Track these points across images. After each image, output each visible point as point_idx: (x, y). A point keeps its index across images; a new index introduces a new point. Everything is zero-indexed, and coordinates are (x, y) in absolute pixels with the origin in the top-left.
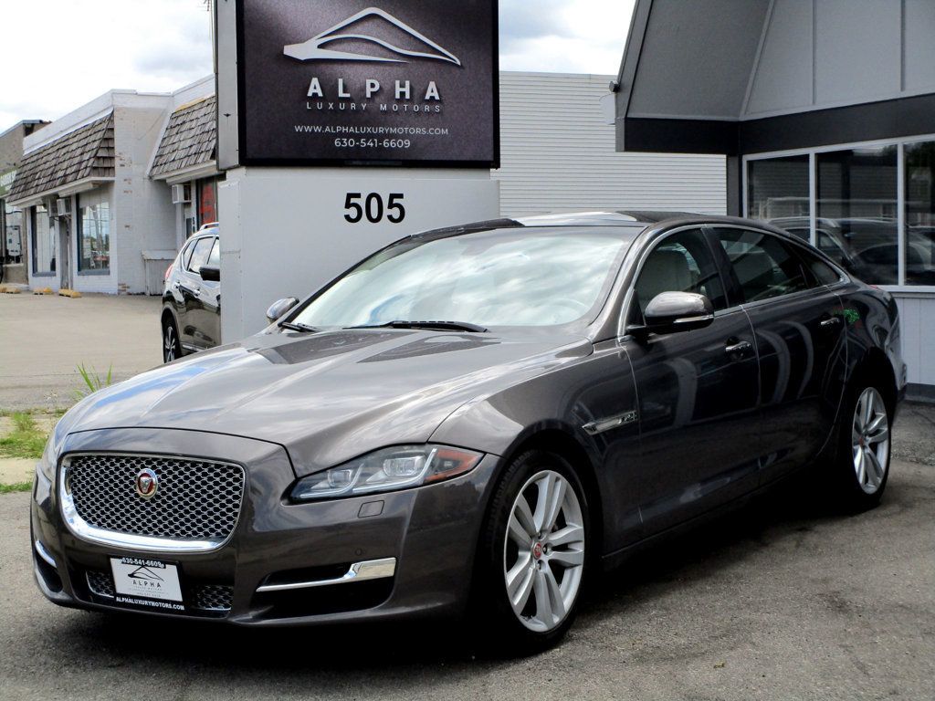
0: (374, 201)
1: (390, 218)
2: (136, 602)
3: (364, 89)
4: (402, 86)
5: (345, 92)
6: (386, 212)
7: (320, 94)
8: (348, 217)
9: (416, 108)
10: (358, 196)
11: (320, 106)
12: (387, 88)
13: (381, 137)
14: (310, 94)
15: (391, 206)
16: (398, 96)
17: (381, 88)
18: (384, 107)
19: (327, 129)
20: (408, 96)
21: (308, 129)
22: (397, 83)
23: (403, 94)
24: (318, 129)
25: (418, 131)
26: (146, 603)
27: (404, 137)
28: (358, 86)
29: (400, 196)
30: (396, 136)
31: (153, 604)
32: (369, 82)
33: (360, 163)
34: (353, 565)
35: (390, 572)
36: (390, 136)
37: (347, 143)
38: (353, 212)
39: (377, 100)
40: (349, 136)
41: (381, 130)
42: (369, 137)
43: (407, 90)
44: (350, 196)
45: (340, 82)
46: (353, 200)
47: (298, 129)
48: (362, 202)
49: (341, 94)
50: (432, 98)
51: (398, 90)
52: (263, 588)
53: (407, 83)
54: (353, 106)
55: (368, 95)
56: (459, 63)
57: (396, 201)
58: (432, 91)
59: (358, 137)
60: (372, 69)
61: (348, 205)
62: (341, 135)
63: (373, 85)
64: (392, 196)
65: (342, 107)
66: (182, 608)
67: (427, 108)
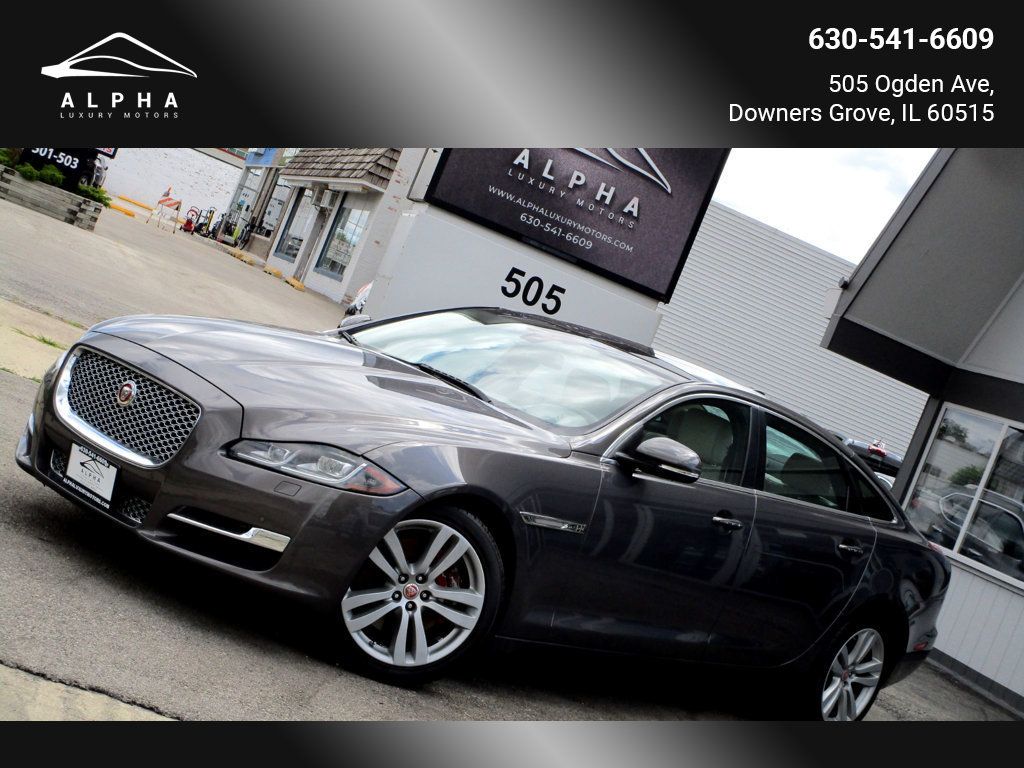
0: (535, 285)
1: (544, 307)
2: (77, 488)
3: (569, 178)
4: (607, 190)
5: (550, 173)
6: (543, 299)
7: (526, 166)
8: (504, 290)
9: (611, 215)
10: (522, 274)
11: (521, 177)
12: (591, 185)
13: (566, 229)
14: (516, 162)
15: (550, 296)
16: (598, 198)
17: (585, 184)
18: (580, 203)
19: (519, 201)
20: (607, 202)
21: (501, 193)
22: (603, 185)
23: (604, 197)
24: (510, 197)
25: (604, 238)
26: (83, 491)
27: (588, 237)
28: (564, 173)
29: (562, 291)
30: (581, 234)
31: (89, 495)
32: (576, 174)
33: (536, 244)
34: (253, 529)
35: (280, 548)
36: (575, 231)
37: (532, 221)
38: (511, 287)
39: (577, 193)
40: (537, 215)
41: (569, 222)
42: (555, 223)
43: (609, 196)
44: (514, 271)
45: (550, 162)
46: (515, 276)
47: (492, 189)
48: (523, 281)
49: (545, 174)
50: (630, 213)
51: (601, 192)
52: (173, 515)
53: (612, 190)
54: (552, 190)
55: (571, 186)
56: (669, 190)
57: (556, 293)
58: (633, 206)
59: (545, 220)
60: (585, 163)
61: (509, 278)
62: (530, 211)
63: (579, 178)
64: (555, 288)
65: (542, 186)
66: (108, 506)
67: (621, 220)
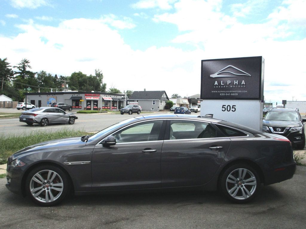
0: (229, 107)
1: (232, 110)
3: (227, 83)
4: (236, 82)
5: (223, 84)
6: (231, 109)
7: (217, 84)
8: (222, 110)
9: (239, 86)
10: (225, 106)
11: (217, 87)
12: (232, 82)
13: (231, 93)
14: (215, 84)
15: (233, 108)
16: (235, 84)
17: (231, 82)
18: (231, 87)
19: (219, 92)
20: (237, 84)
21: (214, 92)
22: (235, 81)
23: (236, 83)
24: (217, 92)
25: (240, 91)
27: (236, 93)
28: (226, 82)
29: (235, 106)
30: (234, 93)
32: (228, 81)
36: (233, 93)
38: (224, 109)
39: (230, 85)
40: (223, 93)
41: (231, 91)
42: (228, 93)
43: (237, 83)
44: (223, 106)
45: (222, 81)
46: (224, 107)
47: (212, 92)
48: (226, 107)
49: (222, 84)
50: (243, 84)
51: (235, 83)
53: (237, 81)
54: (224, 87)
55: (228, 84)
56: (250, 76)
57: (234, 107)
58: (243, 82)
59: (225, 93)
60: (229, 78)
61: (223, 108)
62: (221, 93)
63: (229, 82)
64: (233, 106)
65: (222, 87)
67: (242, 86)
